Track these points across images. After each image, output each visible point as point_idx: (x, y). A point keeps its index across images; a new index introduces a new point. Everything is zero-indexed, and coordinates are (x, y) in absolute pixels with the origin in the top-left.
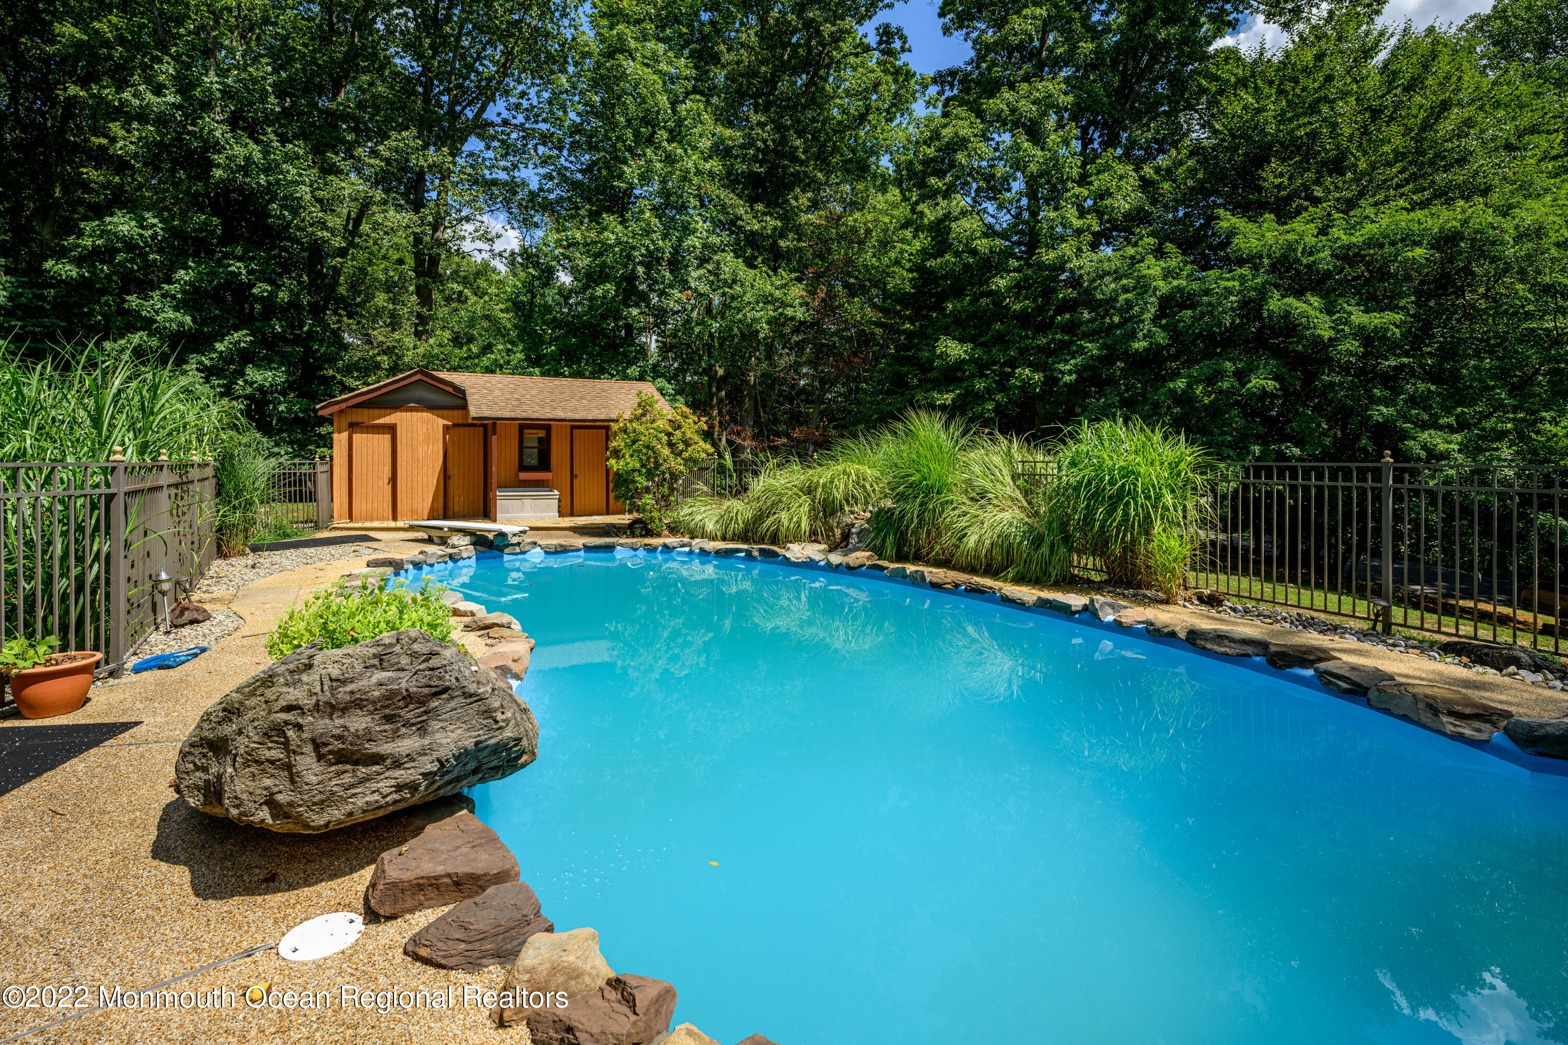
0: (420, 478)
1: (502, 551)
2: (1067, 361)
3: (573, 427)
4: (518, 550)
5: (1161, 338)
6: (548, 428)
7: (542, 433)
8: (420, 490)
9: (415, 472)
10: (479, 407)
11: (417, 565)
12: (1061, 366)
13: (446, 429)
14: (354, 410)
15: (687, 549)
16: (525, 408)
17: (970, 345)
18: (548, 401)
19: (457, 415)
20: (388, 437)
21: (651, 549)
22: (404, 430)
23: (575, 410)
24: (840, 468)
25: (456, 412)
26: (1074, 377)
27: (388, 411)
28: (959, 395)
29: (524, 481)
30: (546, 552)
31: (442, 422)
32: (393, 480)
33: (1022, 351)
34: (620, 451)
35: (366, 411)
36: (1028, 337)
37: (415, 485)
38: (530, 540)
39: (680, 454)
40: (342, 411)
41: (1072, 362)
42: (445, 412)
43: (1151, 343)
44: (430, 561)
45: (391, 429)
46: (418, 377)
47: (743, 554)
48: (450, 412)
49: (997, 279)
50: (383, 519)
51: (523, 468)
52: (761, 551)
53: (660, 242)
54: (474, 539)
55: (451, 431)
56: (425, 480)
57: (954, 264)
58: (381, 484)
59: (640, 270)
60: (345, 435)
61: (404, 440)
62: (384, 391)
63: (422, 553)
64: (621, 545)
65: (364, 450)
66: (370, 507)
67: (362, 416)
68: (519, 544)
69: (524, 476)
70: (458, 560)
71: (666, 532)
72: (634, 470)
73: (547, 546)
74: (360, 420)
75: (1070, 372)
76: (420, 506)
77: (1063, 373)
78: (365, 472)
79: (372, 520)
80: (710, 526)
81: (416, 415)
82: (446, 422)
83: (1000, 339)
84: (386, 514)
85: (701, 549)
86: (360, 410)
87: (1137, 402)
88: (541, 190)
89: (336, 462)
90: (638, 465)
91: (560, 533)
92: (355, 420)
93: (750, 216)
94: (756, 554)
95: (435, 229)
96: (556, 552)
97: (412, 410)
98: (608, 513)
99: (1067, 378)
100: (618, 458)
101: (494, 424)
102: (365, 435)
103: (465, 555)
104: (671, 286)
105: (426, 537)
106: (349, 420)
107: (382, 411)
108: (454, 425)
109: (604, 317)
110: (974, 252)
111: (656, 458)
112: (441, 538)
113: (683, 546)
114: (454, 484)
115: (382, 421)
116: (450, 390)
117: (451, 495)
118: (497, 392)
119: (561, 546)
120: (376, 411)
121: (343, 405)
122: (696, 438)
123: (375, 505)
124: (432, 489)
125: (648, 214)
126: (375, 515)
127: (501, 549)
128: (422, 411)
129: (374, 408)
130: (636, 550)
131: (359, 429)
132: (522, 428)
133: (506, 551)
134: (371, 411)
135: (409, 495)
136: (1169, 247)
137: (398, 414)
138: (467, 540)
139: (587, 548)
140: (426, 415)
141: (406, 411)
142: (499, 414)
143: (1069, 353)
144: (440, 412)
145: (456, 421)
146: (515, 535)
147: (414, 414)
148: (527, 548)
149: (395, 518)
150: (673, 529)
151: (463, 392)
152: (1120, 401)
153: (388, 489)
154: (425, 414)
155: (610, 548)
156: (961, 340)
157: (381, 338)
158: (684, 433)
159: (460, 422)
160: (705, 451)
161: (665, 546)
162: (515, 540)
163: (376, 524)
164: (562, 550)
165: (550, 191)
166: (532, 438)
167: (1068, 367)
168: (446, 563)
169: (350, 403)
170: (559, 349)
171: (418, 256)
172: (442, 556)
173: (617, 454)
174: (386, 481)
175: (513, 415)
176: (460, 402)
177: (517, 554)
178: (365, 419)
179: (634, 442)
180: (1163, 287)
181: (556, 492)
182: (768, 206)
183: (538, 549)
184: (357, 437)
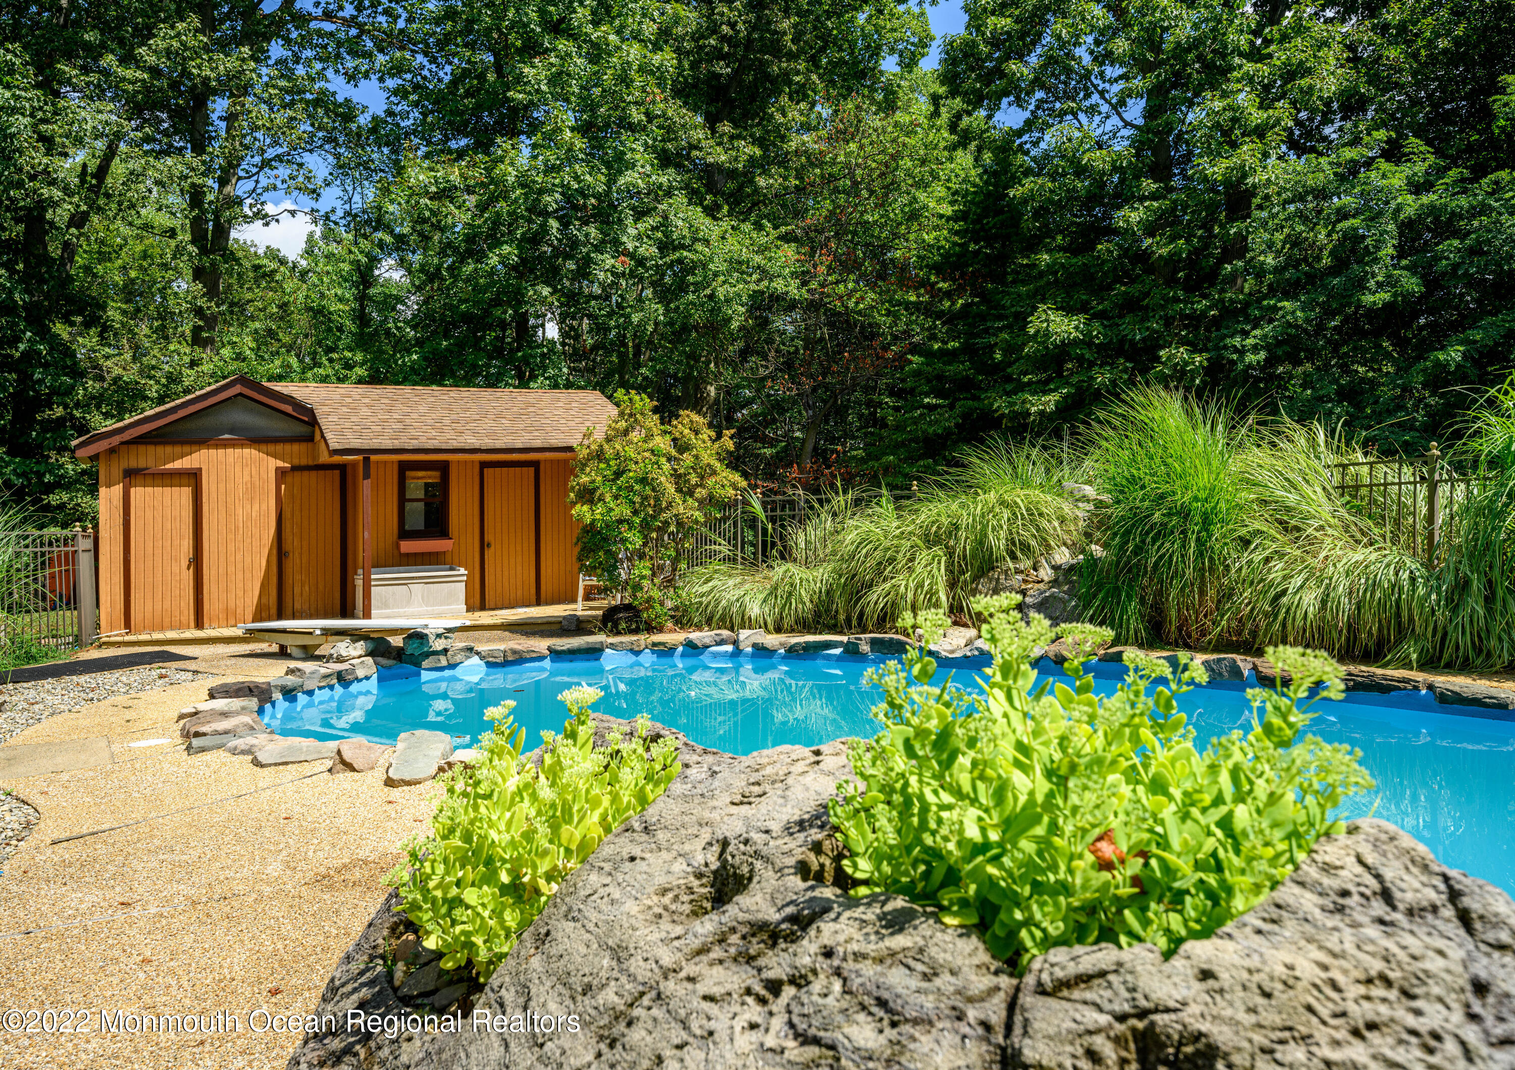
0: (239, 556)
1: (418, 665)
2: (1245, 334)
3: (484, 465)
4: (444, 663)
5: (1412, 284)
6: (444, 468)
7: (433, 477)
8: (240, 576)
9: (231, 547)
10: (341, 433)
11: (289, 693)
12: (1237, 341)
13: (281, 474)
14: (134, 447)
15: (729, 648)
16: (414, 433)
17: (1082, 318)
18: (447, 421)
19: (298, 453)
20: (185, 494)
21: (664, 651)
22: (213, 478)
23: (492, 434)
24: (992, 497)
25: (296, 447)
26: (1262, 355)
27: (186, 448)
28: (1065, 398)
29: (408, 555)
30: (489, 665)
31: (274, 463)
32: (197, 562)
33: (1168, 322)
34: (595, 490)
35: (151, 449)
36: (1177, 300)
37: (231, 569)
38: (462, 645)
39: (691, 493)
40: (112, 451)
41: (1257, 332)
42: (280, 447)
43: (1395, 295)
44: (309, 685)
45: (193, 478)
46: (238, 389)
47: (838, 651)
48: (288, 447)
49: (1126, 211)
50: (180, 627)
51: (405, 534)
52: (873, 642)
53: (588, 177)
54: (371, 646)
55: (289, 479)
56: (248, 560)
57: (1052, 191)
58: (176, 569)
59: (554, 224)
60: (117, 490)
61: (214, 495)
62: (181, 413)
63: (290, 672)
64: (612, 646)
65: (149, 514)
66: (158, 607)
67: (146, 457)
68: (446, 651)
69: (407, 546)
70: (351, 683)
71: (670, 624)
72: (620, 521)
73: (491, 654)
74: (142, 464)
75: (1255, 349)
76: (240, 603)
77: (1242, 352)
78: (149, 550)
79: (162, 629)
80: (754, 610)
81: (233, 454)
82: (281, 464)
83: (1131, 305)
84: (184, 619)
85: (755, 646)
86: (142, 448)
87: (1362, 392)
88: (389, 113)
89: (103, 533)
90: (627, 512)
91: (487, 634)
92: (133, 464)
93: (711, 142)
94: (865, 648)
95: (223, 182)
96: (506, 663)
97: (225, 444)
98: (538, 603)
99: (1250, 358)
100: (591, 502)
101: (367, 460)
102: (149, 490)
103: (360, 673)
104: (598, 249)
105: (275, 648)
106: (124, 465)
107: (178, 449)
108: (294, 468)
109: (497, 302)
110: (1081, 171)
111: (657, 499)
112: (304, 647)
113: (721, 642)
114: (293, 564)
115: (177, 464)
116: (289, 409)
117: (288, 581)
118: (365, 411)
119: (514, 652)
120: (169, 449)
121: (116, 440)
122: (717, 465)
123: (167, 604)
124: (259, 574)
125: (568, 134)
126: (167, 620)
127: (416, 661)
128: (242, 446)
129: (164, 444)
130: (637, 653)
131: (140, 479)
132: (404, 468)
133: (425, 664)
134: (160, 449)
135: (222, 585)
136: (1414, 143)
137: (204, 452)
138: (360, 648)
139: (556, 654)
140: (250, 453)
141: (217, 447)
142: (375, 443)
143: (1247, 320)
144: (271, 447)
145: (296, 462)
146: (439, 636)
147: (230, 451)
148: (458, 658)
149: (199, 625)
150: (682, 619)
151: (311, 412)
152: (1337, 393)
153: (188, 576)
154: (247, 451)
155: (595, 652)
156: (1069, 310)
157: (117, 371)
158: (697, 457)
159: (304, 462)
160: (734, 486)
161: (690, 645)
162: (439, 645)
163: (171, 635)
164: (517, 659)
165: (405, 115)
166: (417, 483)
167: (1250, 341)
168: (331, 687)
169: (127, 436)
170: (425, 359)
171: (197, 225)
172: (326, 676)
173: (588, 495)
174: (184, 563)
175: (397, 444)
176: (301, 429)
177: (441, 669)
178: (151, 463)
179: (618, 474)
180: (1411, 205)
181: (462, 571)
182: (736, 126)
183: (476, 659)
184: (138, 493)
